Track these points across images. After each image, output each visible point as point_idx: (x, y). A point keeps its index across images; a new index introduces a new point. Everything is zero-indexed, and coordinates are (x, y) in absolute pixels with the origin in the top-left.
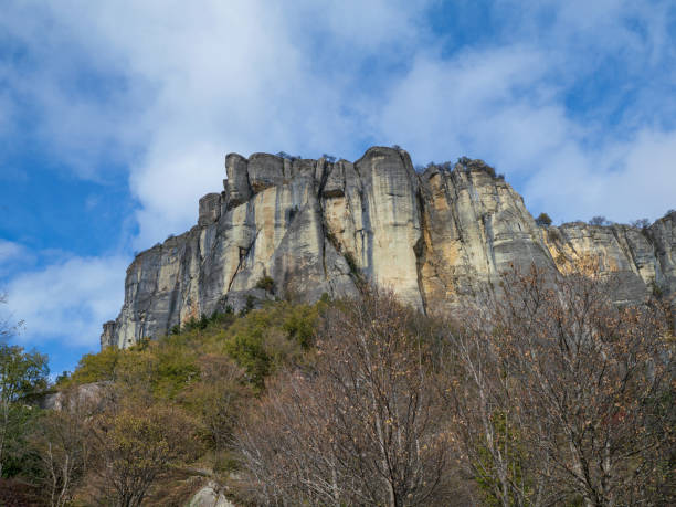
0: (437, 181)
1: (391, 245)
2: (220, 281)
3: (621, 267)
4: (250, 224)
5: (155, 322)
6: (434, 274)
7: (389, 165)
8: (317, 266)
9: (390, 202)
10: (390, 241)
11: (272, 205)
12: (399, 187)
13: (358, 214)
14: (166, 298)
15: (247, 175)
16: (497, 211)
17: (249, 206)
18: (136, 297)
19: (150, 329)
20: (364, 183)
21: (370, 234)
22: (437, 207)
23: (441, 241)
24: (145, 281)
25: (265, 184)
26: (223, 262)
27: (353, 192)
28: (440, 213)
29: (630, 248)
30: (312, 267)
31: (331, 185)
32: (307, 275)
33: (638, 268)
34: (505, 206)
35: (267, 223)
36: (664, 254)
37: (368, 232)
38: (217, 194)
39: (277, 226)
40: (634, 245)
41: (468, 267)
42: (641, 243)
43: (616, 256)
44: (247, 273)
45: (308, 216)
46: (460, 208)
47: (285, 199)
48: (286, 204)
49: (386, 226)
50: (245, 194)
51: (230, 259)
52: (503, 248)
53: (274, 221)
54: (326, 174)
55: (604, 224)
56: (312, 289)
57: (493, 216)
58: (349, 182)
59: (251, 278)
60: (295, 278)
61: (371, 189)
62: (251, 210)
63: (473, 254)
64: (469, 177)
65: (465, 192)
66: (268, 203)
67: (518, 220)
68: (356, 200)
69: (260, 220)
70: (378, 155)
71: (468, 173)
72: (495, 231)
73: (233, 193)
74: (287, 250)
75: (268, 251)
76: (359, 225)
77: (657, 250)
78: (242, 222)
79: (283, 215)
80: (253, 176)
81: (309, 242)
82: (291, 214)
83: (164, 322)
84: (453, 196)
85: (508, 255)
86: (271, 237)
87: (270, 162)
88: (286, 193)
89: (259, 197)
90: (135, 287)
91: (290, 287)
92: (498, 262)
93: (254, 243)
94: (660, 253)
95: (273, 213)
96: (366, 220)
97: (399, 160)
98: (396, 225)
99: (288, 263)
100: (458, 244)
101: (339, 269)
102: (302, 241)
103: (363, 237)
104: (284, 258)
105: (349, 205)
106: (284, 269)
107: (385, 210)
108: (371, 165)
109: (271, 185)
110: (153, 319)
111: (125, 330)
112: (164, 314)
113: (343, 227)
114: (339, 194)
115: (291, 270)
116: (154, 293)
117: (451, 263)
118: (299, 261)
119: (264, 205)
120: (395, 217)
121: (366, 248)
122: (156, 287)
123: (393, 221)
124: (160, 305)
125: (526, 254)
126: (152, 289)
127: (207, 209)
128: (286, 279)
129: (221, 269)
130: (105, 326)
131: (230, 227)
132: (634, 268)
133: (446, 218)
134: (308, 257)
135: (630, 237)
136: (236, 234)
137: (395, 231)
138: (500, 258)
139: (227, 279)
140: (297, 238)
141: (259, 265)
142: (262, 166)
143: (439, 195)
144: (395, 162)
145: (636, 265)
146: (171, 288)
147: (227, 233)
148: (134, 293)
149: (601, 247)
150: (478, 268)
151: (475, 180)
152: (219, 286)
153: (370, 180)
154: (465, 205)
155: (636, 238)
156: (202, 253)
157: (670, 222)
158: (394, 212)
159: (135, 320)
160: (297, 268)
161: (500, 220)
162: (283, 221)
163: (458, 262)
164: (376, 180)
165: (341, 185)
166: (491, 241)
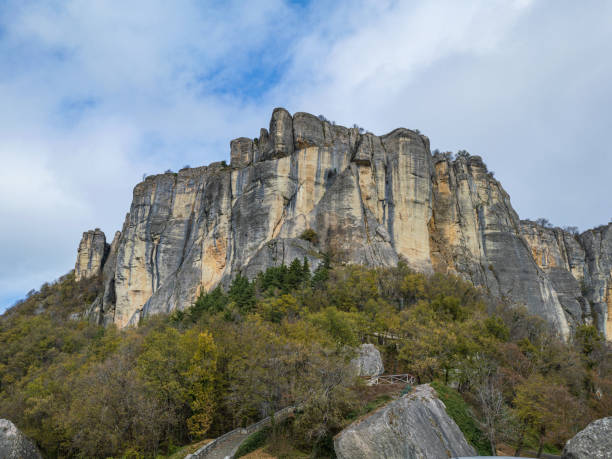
0: (443, 167)
1: (410, 219)
2: (265, 225)
3: (558, 264)
4: (293, 178)
5: (169, 246)
6: (437, 249)
7: (414, 147)
8: (360, 229)
9: (412, 181)
10: (410, 216)
11: (313, 163)
12: (421, 169)
13: (382, 185)
14: (182, 225)
15: (293, 131)
16: (488, 204)
17: (293, 160)
18: (148, 219)
19: (164, 252)
20: (390, 158)
21: (391, 205)
22: (440, 191)
23: (443, 221)
24: (158, 205)
25: (309, 143)
26: (269, 208)
27: (379, 165)
28: (443, 196)
29: (567, 250)
30: (355, 229)
31: (362, 154)
32: (351, 236)
33: (571, 268)
34: (495, 201)
35: (309, 179)
36: (593, 260)
37: (389, 203)
38: (250, 140)
39: (317, 183)
40: (571, 248)
41: (465, 249)
42: (576, 248)
43: (555, 255)
44: (291, 223)
45: (351, 181)
46: (460, 195)
47: (326, 160)
48: (326, 165)
49: (407, 202)
50: (290, 148)
51: (276, 207)
52: (493, 237)
53: (315, 179)
54: (358, 144)
55: (546, 225)
56: (355, 249)
57: (485, 208)
58: (376, 155)
59: (295, 228)
60: (338, 235)
61: (396, 166)
62: (295, 165)
63: (469, 238)
64: (470, 170)
65: (465, 182)
66: (310, 160)
67: (505, 215)
68: (381, 173)
69: (303, 175)
70: (405, 136)
71: (468, 166)
72: (487, 221)
73: (280, 146)
74: (329, 208)
75: (308, 205)
76: (383, 196)
77: (587, 255)
78: (286, 175)
79: (323, 174)
80: (299, 133)
81: (351, 205)
82: (330, 175)
83: (181, 248)
84: (454, 183)
85: (497, 244)
86: (311, 193)
87: (315, 123)
88: (327, 155)
89: (302, 152)
90: (147, 208)
91: (332, 243)
92: (488, 248)
93: (296, 194)
94: (589, 258)
95: (315, 171)
96: (389, 192)
97: (422, 144)
98: (416, 202)
99: (331, 221)
100: (457, 227)
101: (382, 237)
102: (345, 203)
103: (384, 207)
104: (327, 215)
105: (375, 176)
106: (327, 226)
107: (408, 187)
108: (398, 143)
109: (314, 145)
110: (168, 243)
111: (132, 247)
112: (179, 240)
113: (369, 194)
114: (367, 163)
115: (334, 228)
116: (168, 218)
117: (450, 242)
118: (342, 221)
119: (306, 163)
120: (415, 195)
121: (387, 217)
122: (171, 213)
123: (414, 198)
124: (176, 231)
125: (512, 246)
126: (166, 214)
127: (239, 152)
128: (329, 235)
129: (267, 214)
130: (86, 235)
131: (276, 177)
132: (568, 267)
133: (449, 203)
134: (351, 219)
135: (568, 241)
136: (281, 184)
137: (414, 207)
138: (491, 245)
139: (272, 225)
140: (340, 200)
141: (302, 217)
142: (308, 125)
143: (443, 181)
144: (419, 145)
145: (570, 265)
146: (186, 217)
147: (272, 181)
148: (147, 214)
149: (545, 245)
150: (472, 251)
151: (475, 174)
152: (264, 230)
153: (396, 158)
154: (464, 194)
155: (573, 243)
156: (234, 193)
157: (599, 234)
158: (415, 190)
159: (146, 240)
160: (340, 227)
161: (492, 212)
162: (322, 180)
163: (456, 242)
164: (402, 159)
165: (369, 156)
166: (483, 229)
